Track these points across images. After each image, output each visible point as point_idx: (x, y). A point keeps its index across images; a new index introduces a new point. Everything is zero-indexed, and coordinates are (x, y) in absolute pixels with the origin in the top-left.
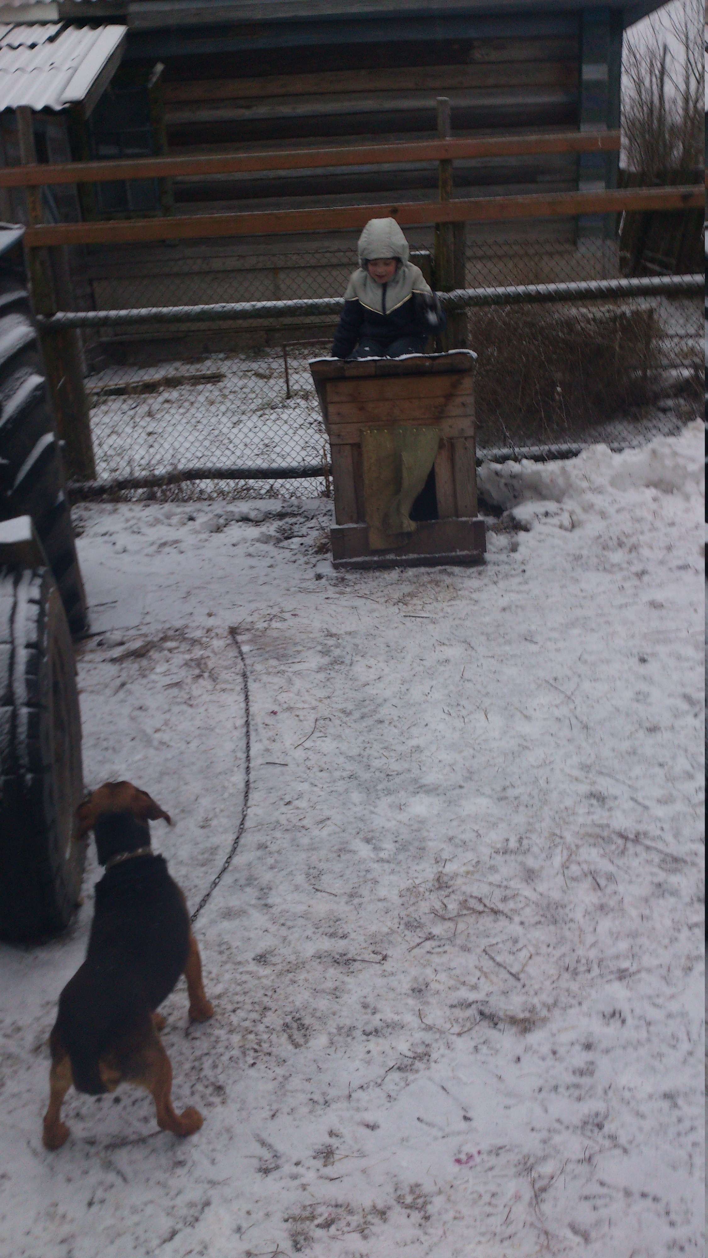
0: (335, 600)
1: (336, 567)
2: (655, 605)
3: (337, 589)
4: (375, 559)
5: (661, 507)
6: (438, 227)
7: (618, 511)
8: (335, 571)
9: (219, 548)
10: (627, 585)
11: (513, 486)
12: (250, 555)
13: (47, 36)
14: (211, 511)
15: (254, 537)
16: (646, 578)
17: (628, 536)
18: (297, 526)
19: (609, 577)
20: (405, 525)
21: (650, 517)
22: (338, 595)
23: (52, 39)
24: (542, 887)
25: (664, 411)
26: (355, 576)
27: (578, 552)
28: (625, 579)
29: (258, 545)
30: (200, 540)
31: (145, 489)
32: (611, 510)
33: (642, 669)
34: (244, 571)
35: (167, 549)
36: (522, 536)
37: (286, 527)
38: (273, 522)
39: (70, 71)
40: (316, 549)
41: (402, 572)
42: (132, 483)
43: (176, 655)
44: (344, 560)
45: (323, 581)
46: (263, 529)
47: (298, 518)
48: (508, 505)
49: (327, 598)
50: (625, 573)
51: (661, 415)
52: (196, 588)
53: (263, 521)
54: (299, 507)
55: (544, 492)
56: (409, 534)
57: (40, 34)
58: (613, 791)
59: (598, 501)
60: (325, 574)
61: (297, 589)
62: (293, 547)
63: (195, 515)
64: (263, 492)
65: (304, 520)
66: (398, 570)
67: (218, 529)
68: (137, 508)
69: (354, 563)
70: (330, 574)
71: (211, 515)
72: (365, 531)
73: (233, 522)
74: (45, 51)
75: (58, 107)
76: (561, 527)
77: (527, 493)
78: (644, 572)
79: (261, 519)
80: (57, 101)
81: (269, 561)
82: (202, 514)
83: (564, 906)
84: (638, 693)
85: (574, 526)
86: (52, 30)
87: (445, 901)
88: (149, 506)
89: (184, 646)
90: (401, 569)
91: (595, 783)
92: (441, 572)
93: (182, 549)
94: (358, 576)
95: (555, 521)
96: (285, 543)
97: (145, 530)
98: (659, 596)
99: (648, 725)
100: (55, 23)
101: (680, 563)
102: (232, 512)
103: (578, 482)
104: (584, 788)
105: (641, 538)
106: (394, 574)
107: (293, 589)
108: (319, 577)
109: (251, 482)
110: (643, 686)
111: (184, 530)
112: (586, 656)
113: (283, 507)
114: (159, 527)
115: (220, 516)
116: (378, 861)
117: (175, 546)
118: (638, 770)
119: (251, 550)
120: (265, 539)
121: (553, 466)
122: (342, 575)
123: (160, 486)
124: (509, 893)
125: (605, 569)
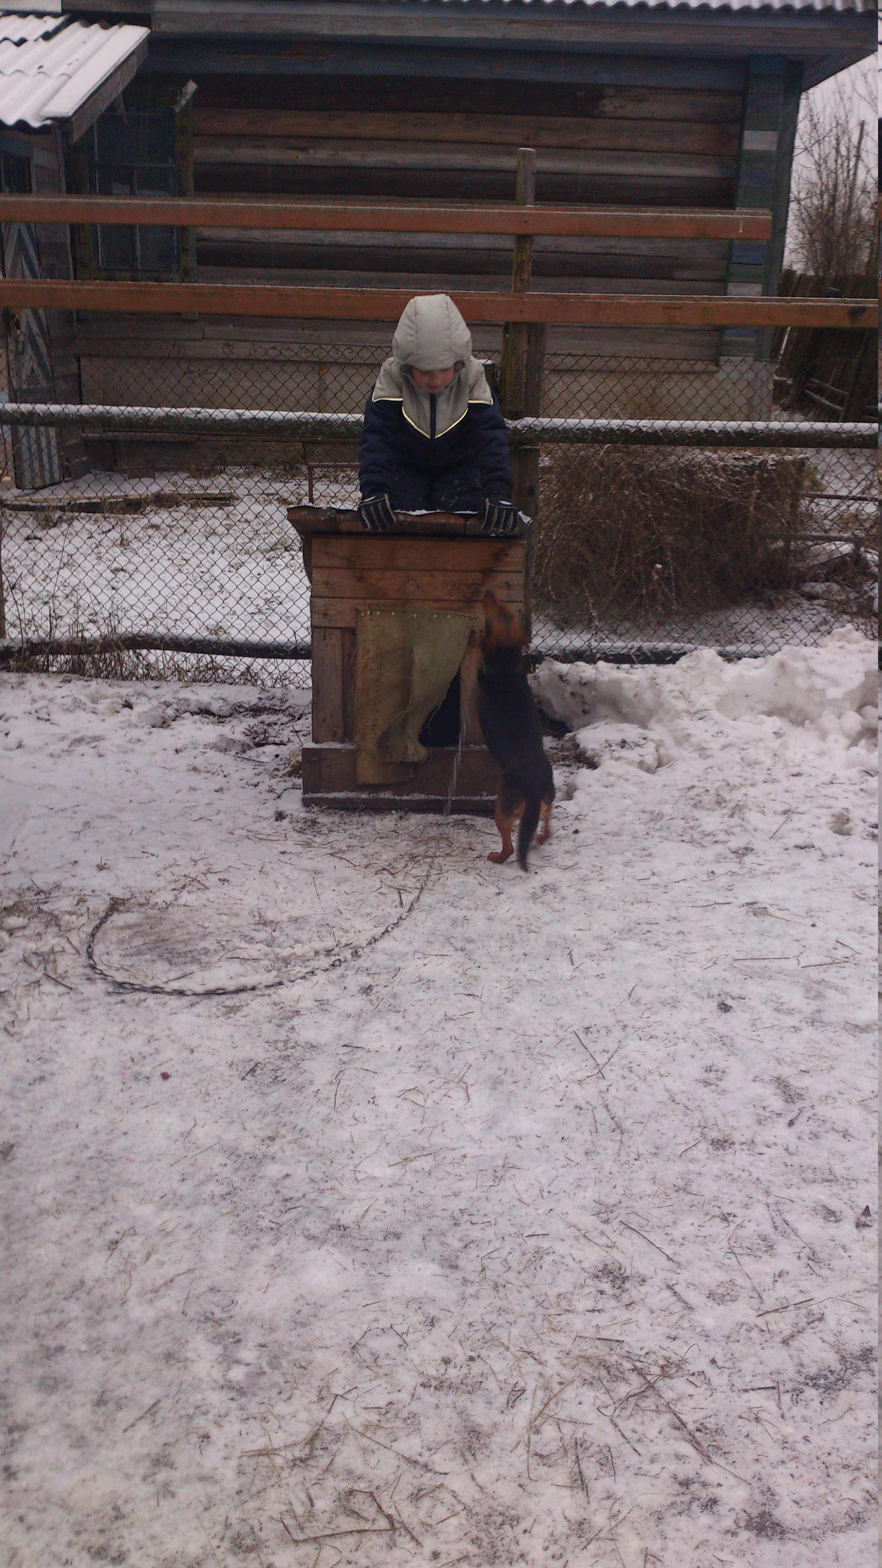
0: (294, 858)
1: (306, 803)
2: (756, 909)
3: (303, 837)
4: (364, 796)
5: (785, 746)
6: (507, 327)
7: (724, 747)
8: (304, 809)
9: (153, 754)
10: (719, 869)
11: (582, 696)
12: (195, 769)
13: (41, 32)
14: (157, 697)
15: (207, 741)
16: (749, 859)
17: (732, 788)
18: (276, 727)
19: (698, 852)
20: (410, 752)
21: (768, 761)
22: (299, 849)
23: (47, 36)
24: (486, 1472)
25: (811, 597)
26: (331, 819)
27: (657, 809)
28: (720, 859)
29: (211, 753)
30: (130, 741)
31: (68, 657)
32: (715, 745)
33: (721, 1024)
34: (178, 796)
35: (83, 748)
36: (584, 775)
37: (260, 729)
38: (243, 719)
39: (64, 78)
40: (289, 769)
41: (401, 818)
42: (53, 647)
43: (18, 941)
44: (319, 795)
45: (285, 822)
46: (225, 730)
47: (280, 715)
48: (575, 722)
49: (283, 853)
50: (720, 848)
51: (806, 604)
52: (101, 817)
53: (230, 716)
54: (283, 701)
55: (625, 710)
56: (415, 765)
57: (33, 27)
58: (642, 1266)
59: (698, 730)
60: (288, 812)
61: (244, 833)
62: (263, 759)
63: (133, 700)
64: (236, 674)
65: (288, 719)
66: (395, 815)
67: (164, 724)
68: (52, 683)
69: (334, 800)
70: (296, 814)
71: (155, 702)
72: (353, 755)
73: (188, 714)
74: (36, 50)
75: (35, 124)
76: (641, 765)
77: (602, 710)
78: (748, 850)
79: (227, 714)
80: (37, 116)
81: (219, 781)
82: (144, 699)
83: (515, 1521)
84: (709, 1070)
85: (660, 765)
86: (51, 24)
87: (313, 1491)
88: (70, 681)
89: (36, 926)
90: (399, 814)
91: (612, 1246)
92: (456, 823)
93: (102, 751)
94: (337, 819)
95: (633, 755)
96: (252, 753)
97: (57, 716)
98: (763, 894)
99: (713, 1134)
100: (55, 15)
101: (800, 840)
102: (186, 700)
103: (673, 701)
104: (593, 1256)
105: (752, 791)
106: (388, 822)
107: (238, 832)
108: (280, 816)
109: (220, 659)
110: (717, 1056)
111: (113, 721)
112: (640, 992)
113: (260, 699)
114: (79, 713)
115: (168, 705)
116: (222, 1387)
117: (93, 744)
118: (686, 1226)
119: (200, 762)
120: (224, 746)
121: (640, 674)
122: (314, 816)
123: (89, 653)
124: (428, 1480)
125: (692, 841)
